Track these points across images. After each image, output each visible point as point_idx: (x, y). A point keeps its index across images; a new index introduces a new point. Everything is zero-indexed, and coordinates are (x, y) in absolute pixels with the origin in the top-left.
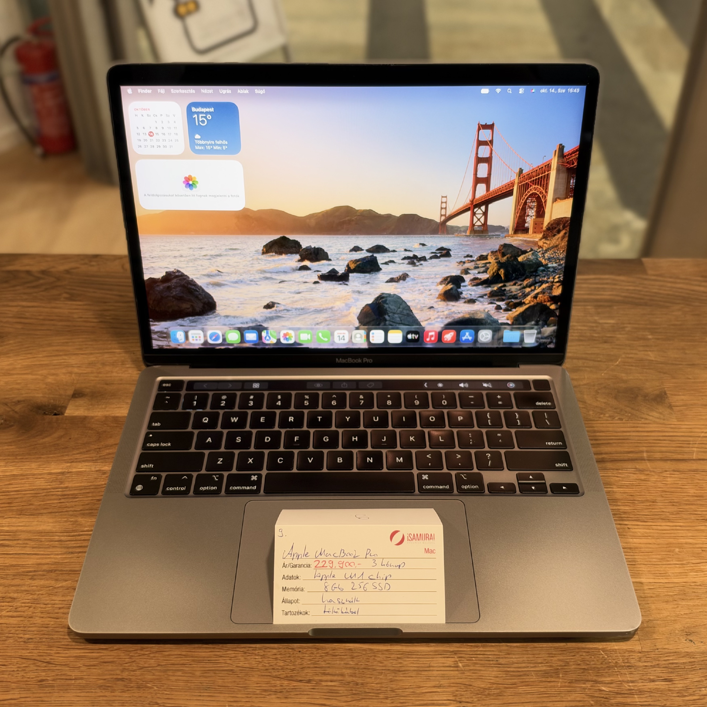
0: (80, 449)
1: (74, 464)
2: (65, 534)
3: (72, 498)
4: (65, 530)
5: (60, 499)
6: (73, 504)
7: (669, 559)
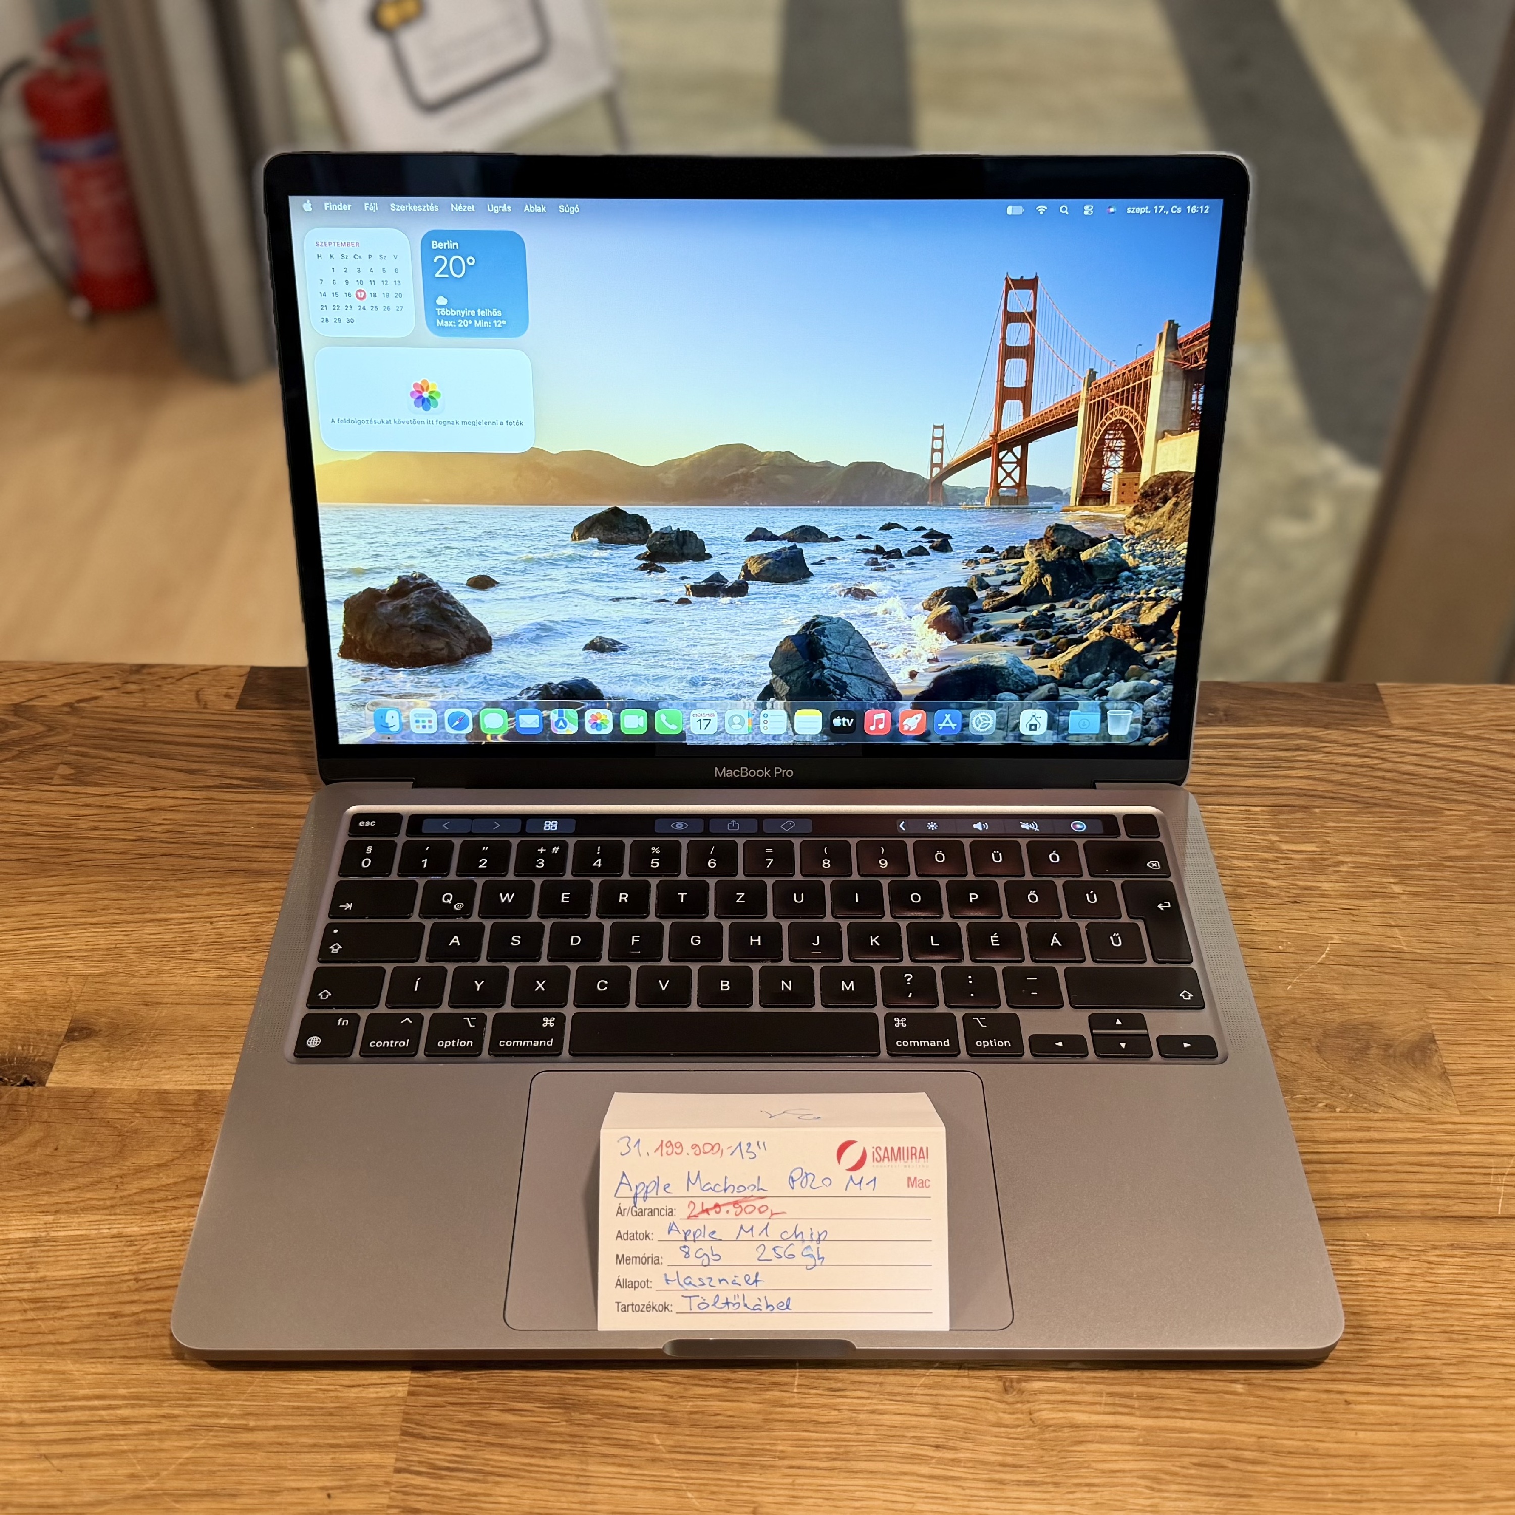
0: (76, 1175)
1: (62, 1216)
2: (33, 1406)
3: (54, 1308)
4: (33, 1396)
5: (25, 1311)
6: (56, 1324)
7: (1441, 1488)
